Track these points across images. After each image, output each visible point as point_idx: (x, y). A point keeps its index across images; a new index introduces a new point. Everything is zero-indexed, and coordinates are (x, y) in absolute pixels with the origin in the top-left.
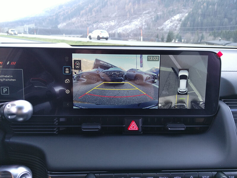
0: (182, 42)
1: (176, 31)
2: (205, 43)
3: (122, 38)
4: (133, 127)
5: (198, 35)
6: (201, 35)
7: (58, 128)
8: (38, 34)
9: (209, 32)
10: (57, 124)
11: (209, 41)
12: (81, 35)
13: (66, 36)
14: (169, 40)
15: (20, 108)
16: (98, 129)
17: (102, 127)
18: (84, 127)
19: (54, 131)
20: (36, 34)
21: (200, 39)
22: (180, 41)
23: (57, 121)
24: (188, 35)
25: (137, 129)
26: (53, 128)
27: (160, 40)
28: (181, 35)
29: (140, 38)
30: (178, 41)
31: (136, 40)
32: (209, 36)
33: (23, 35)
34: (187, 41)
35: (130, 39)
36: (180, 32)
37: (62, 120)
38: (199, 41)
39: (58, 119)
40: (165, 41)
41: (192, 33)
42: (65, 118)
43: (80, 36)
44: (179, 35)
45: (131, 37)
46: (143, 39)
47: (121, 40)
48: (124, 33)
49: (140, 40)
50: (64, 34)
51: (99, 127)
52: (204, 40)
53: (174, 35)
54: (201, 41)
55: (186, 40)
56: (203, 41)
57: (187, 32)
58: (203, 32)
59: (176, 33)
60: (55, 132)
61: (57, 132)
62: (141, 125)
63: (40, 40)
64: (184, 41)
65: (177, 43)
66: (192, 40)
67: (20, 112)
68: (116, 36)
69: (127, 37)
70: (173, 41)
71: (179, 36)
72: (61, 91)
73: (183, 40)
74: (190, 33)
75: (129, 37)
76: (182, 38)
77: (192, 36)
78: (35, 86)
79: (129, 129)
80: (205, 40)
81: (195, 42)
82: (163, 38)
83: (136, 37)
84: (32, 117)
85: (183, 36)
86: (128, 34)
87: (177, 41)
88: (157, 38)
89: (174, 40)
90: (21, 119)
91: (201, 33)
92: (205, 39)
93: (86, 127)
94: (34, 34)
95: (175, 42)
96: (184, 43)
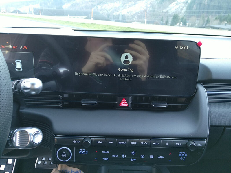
0: (187, 25)
1: (181, 14)
2: (210, 27)
3: (127, 20)
5: (203, 18)
6: (206, 19)
7: (63, 102)
8: (43, 15)
9: (215, 16)
10: (61, 99)
11: (214, 25)
12: (86, 17)
13: (70, 18)
14: (174, 23)
15: (33, 84)
16: (95, 104)
17: (98, 103)
18: (83, 102)
19: (59, 104)
20: (41, 15)
21: (206, 22)
22: (185, 24)
23: (61, 97)
24: (194, 18)
25: (127, 105)
26: (58, 102)
27: (164, 23)
28: (186, 18)
29: (144, 21)
30: (183, 24)
31: (140, 22)
32: (215, 20)
33: (28, 15)
34: (192, 25)
35: (135, 21)
36: (185, 16)
37: (65, 96)
38: (204, 25)
39: (62, 95)
40: (169, 25)
41: (198, 17)
42: (68, 95)
43: (84, 18)
44: (184, 18)
45: (135, 19)
46: (147, 21)
47: (125, 22)
48: (129, 15)
49: (144, 23)
50: (69, 15)
51: (96, 103)
52: (209, 24)
53: (179, 18)
54: (206, 25)
55: (190, 24)
56: (208, 25)
57: (192, 16)
58: (209, 16)
59: (181, 16)
60: (60, 106)
61: (61, 105)
62: (130, 102)
63: (45, 20)
64: (189, 25)
65: (182, 26)
66: (196, 24)
67: (33, 87)
68: (121, 18)
69: (132, 20)
71: (184, 20)
72: (64, 72)
73: (187, 24)
74: (195, 16)
75: (133, 19)
76: (187, 21)
77: (198, 19)
78: (43, 68)
79: (121, 105)
80: (211, 25)
81: (200, 26)
82: (168, 21)
83: (140, 20)
84: (41, 92)
85: (188, 20)
86: (132, 16)
87: (181, 25)
88: (162, 21)
89: (178, 23)
90: (34, 93)
91: (207, 16)
92: (211, 23)
94: (39, 15)
95: (179, 25)
96: (188, 26)
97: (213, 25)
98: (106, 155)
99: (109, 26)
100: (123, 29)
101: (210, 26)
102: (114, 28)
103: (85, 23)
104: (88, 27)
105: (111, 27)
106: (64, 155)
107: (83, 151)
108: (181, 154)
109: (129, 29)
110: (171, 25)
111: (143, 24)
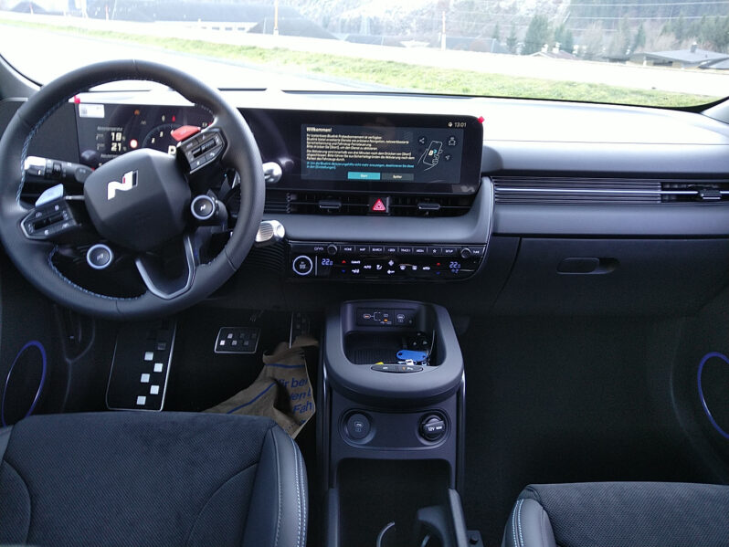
0: (575, 53)
1: (556, 17)
2: (645, 58)
3: (384, 37)
4: (379, 206)
5: (626, 29)
6: (634, 31)
9: (663, 21)
11: (660, 50)
12: (254, 25)
13: (206, 28)
14: (532, 47)
16: (338, 206)
17: (342, 205)
20: (110, 18)
21: (633, 43)
22: (567, 49)
24: (595, 29)
25: (383, 209)
26: (285, 205)
27: (504, 45)
28: (572, 30)
29: (439, 40)
30: (560, 49)
31: (427, 44)
32: (661, 34)
34: (589, 49)
35: (410, 39)
36: (567, 20)
38: (628, 51)
40: (518, 51)
41: (608, 25)
43: (247, 29)
44: (566, 29)
45: (412, 31)
46: (448, 41)
48: (391, 19)
49: (439, 45)
50: (199, 19)
51: (340, 205)
52: (643, 46)
53: (549, 28)
54: (632, 50)
55: (584, 47)
56: (638, 51)
57: (591, 22)
58: (645, 21)
59: (556, 21)
60: (287, 210)
61: (289, 210)
62: (388, 205)
64: (580, 51)
65: (558, 57)
68: (365, 30)
69: (401, 34)
70: (544, 50)
71: (564, 34)
73: (576, 47)
74: (601, 22)
75: (405, 34)
76: (575, 38)
77: (608, 33)
79: (374, 209)
80: (647, 50)
81: (614, 54)
82: (515, 39)
83: (427, 35)
85: (579, 34)
86: (401, 21)
87: (556, 51)
88: (495, 40)
89: (546, 46)
91: (636, 23)
92: (647, 44)
93: (322, 205)
95: (550, 52)
96: (578, 56)
97: (655, 51)
98: (356, 266)
99: (331, 57)
100: (371, 65)
101: (643, 55)
102: (346, 64)
103: (254, 48)
104: (263, 58)
105: (335, 60)
106: (303, 266)
107: (326, 262)
108: (453, 265)
109: (392, 65)
110: (526, 52)
111: (434, 51)
